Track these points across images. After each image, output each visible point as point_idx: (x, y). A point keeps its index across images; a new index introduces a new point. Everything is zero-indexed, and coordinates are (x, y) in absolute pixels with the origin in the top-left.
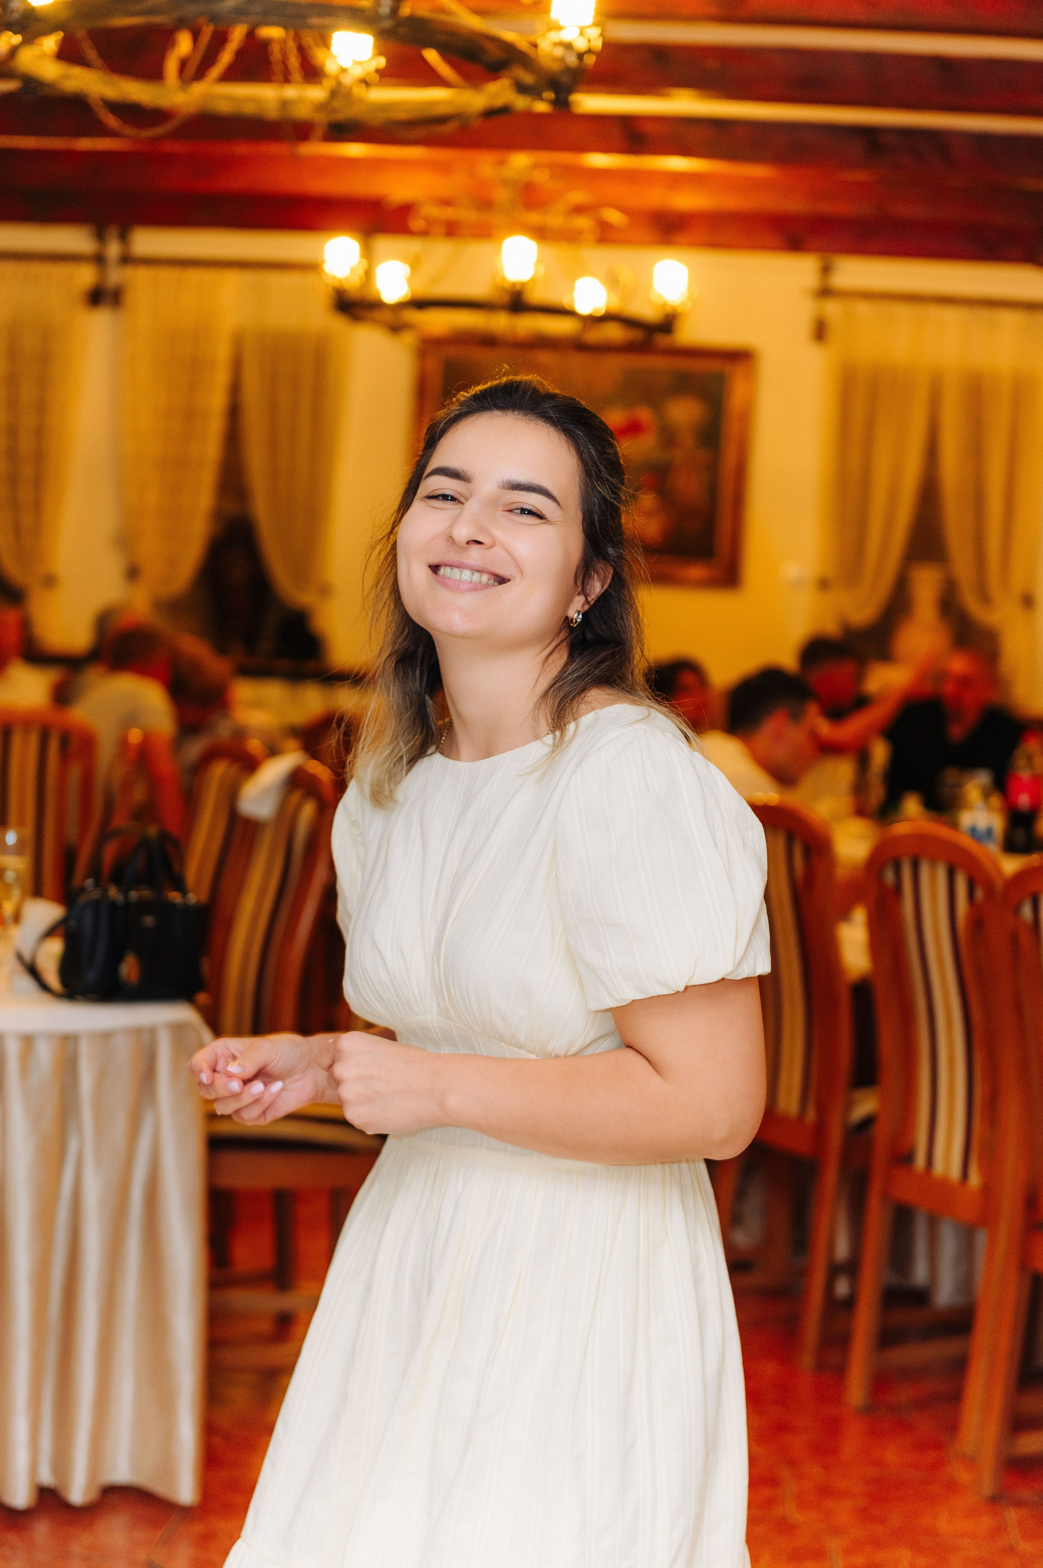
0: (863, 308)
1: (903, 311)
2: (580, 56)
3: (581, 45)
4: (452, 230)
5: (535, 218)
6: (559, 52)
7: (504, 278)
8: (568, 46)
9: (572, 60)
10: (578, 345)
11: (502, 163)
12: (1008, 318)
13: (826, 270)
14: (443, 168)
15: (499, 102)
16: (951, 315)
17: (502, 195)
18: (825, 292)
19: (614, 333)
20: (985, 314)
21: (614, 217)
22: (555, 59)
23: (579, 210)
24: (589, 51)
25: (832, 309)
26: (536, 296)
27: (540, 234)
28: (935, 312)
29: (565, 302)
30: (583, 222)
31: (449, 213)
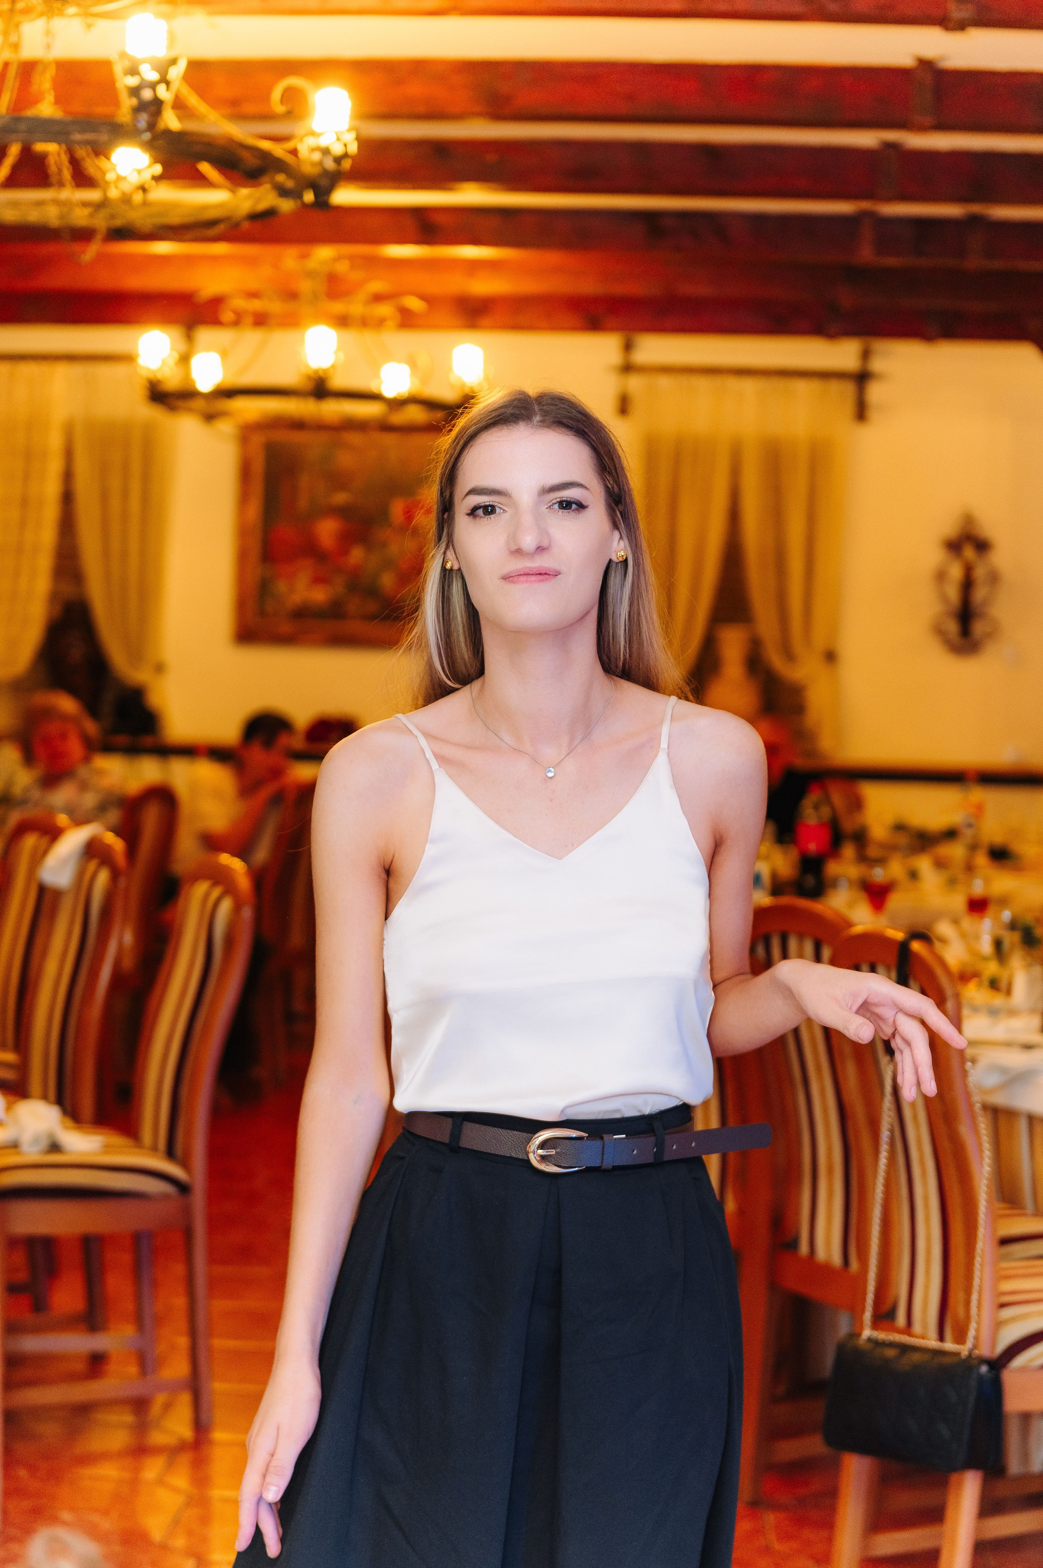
0: (664, 382)
1: (702, 383)
2: (338, 160)
3: (337, 149)
4: (261, 320)
5: (338, 307)
6: (316, 156)
7: (307, 366)
8: (326, 151)
9: (330, 165)
10: (385, 427)
11: (304, 256)
12: (802, 387)
13: (628, 347)
14: (251, 262)
15: (262, 206)
16: (749, 385)
17: (305, 286)
18: (627, 368)
19: (415, 414)
20: (781, 384)
21: (414, 303)
22: (313, 164)
23: (378, 298)
24: (346, 155)
25: (635, 384)
26: (338, 382)
27: (342, 322)
28: (734, 384)
29: (373, 386)
30: (385, 310)
31: (256, 305)
